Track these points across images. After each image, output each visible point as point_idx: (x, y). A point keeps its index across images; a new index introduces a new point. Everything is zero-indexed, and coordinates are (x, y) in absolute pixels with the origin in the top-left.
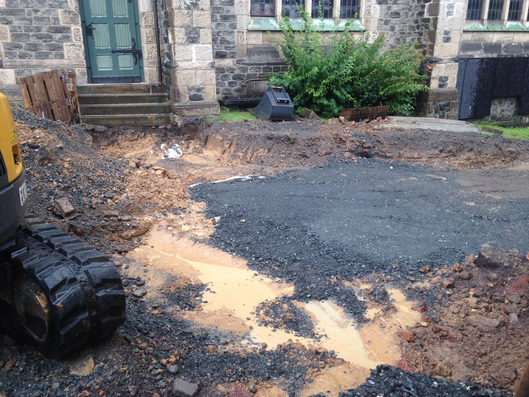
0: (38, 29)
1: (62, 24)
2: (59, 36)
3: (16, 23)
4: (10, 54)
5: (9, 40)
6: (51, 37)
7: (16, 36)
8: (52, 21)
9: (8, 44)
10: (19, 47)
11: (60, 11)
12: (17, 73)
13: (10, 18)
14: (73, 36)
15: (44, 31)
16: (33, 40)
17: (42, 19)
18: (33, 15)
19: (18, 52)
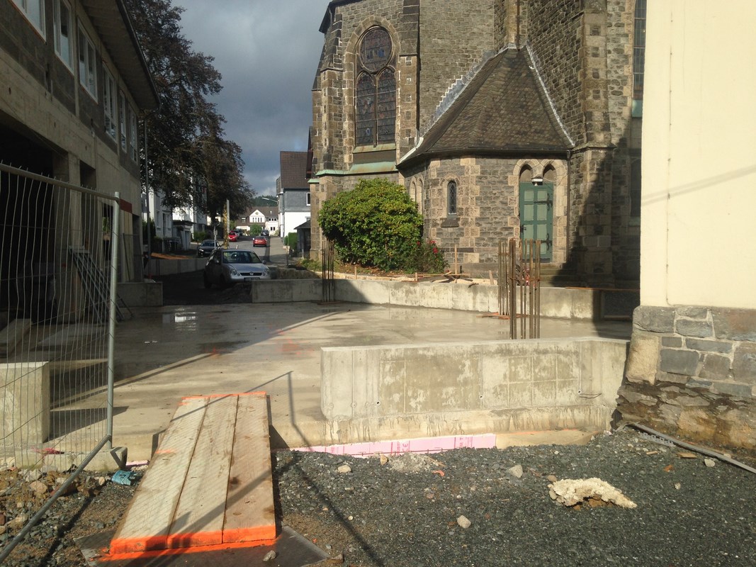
0: (496, 228)
1: (509, 226)
2: (507, 232)
3: (484, 225)
4: (478, 244)
5: (479, 236)
6: (502, 233)
7: (483, 233)
8: (504, 224)
9: (478, 238)
10: (484, 239)
11: (509, 218)
12: (481, 256)
13: (480, 223)
14: (514, 233)
15: (498, 230)
16: (491, 236)
17: (499, 222)
18: (494, 220)
19: (482, 242)
